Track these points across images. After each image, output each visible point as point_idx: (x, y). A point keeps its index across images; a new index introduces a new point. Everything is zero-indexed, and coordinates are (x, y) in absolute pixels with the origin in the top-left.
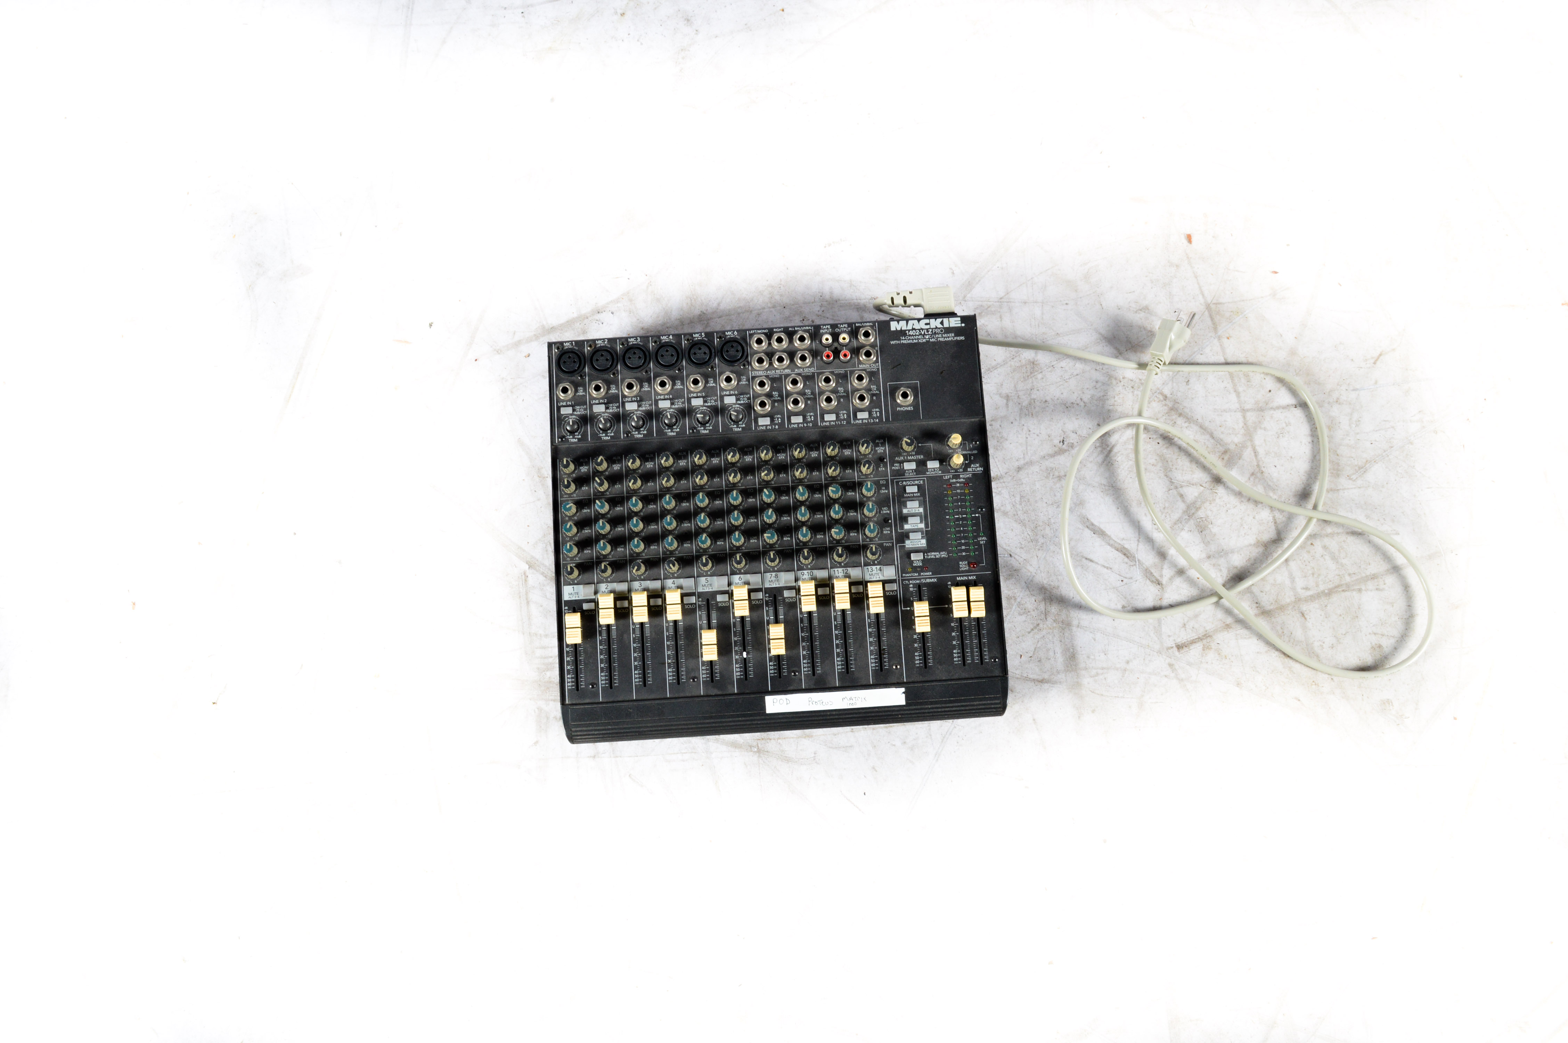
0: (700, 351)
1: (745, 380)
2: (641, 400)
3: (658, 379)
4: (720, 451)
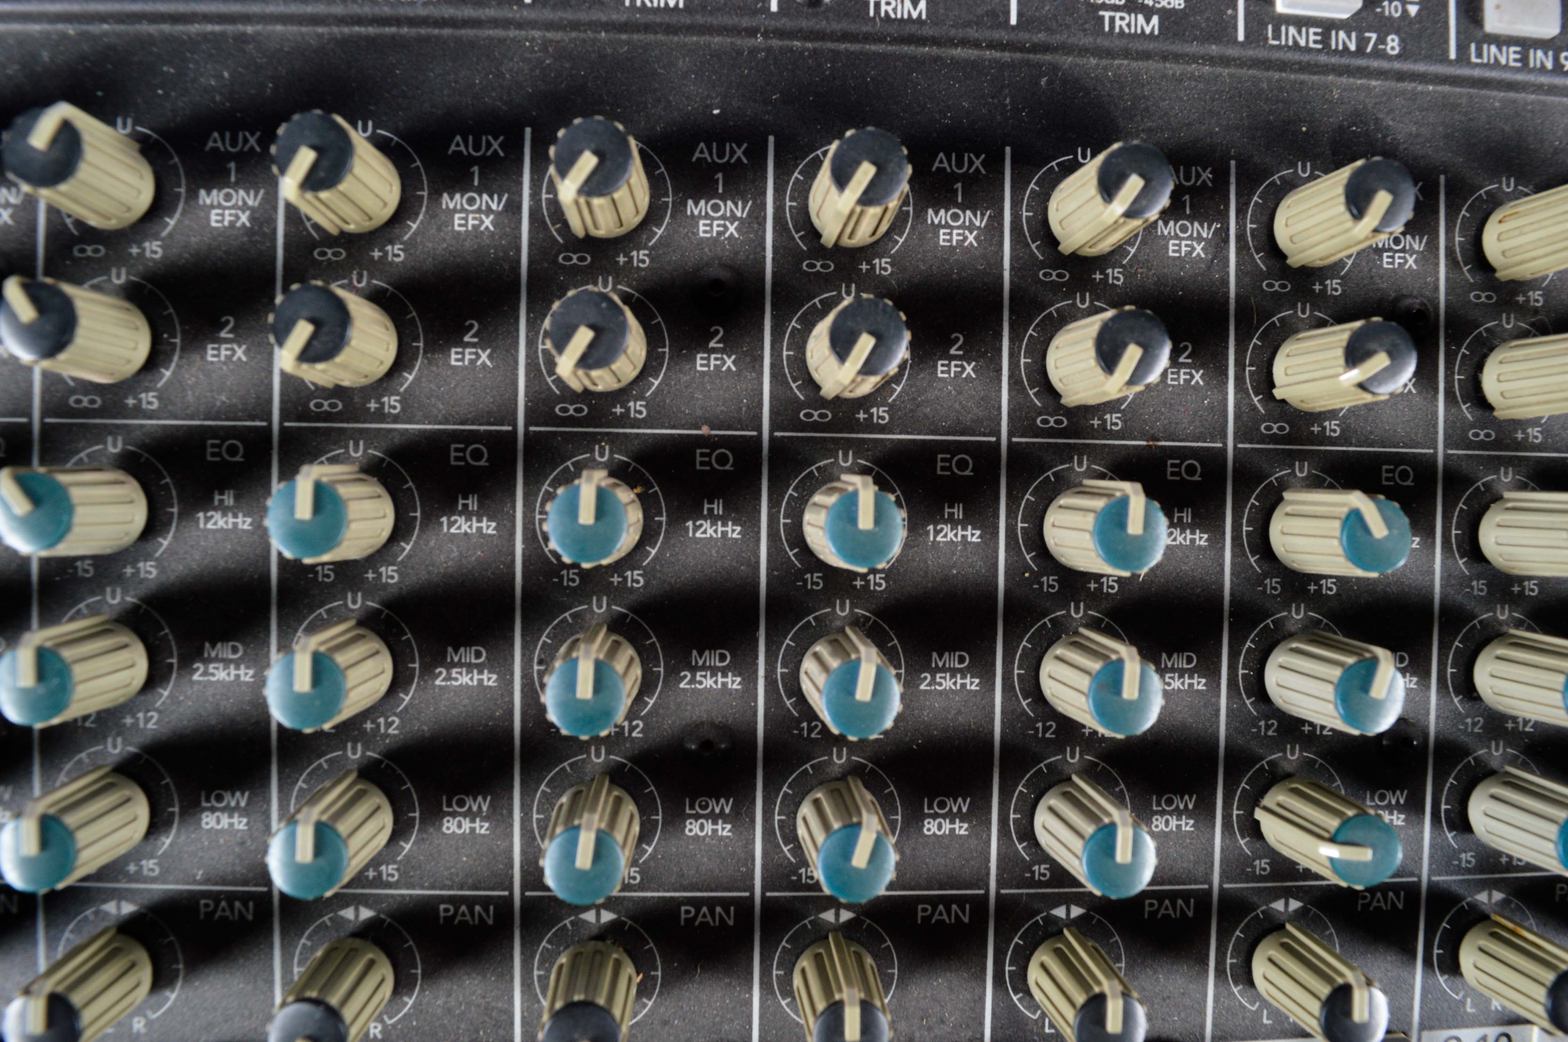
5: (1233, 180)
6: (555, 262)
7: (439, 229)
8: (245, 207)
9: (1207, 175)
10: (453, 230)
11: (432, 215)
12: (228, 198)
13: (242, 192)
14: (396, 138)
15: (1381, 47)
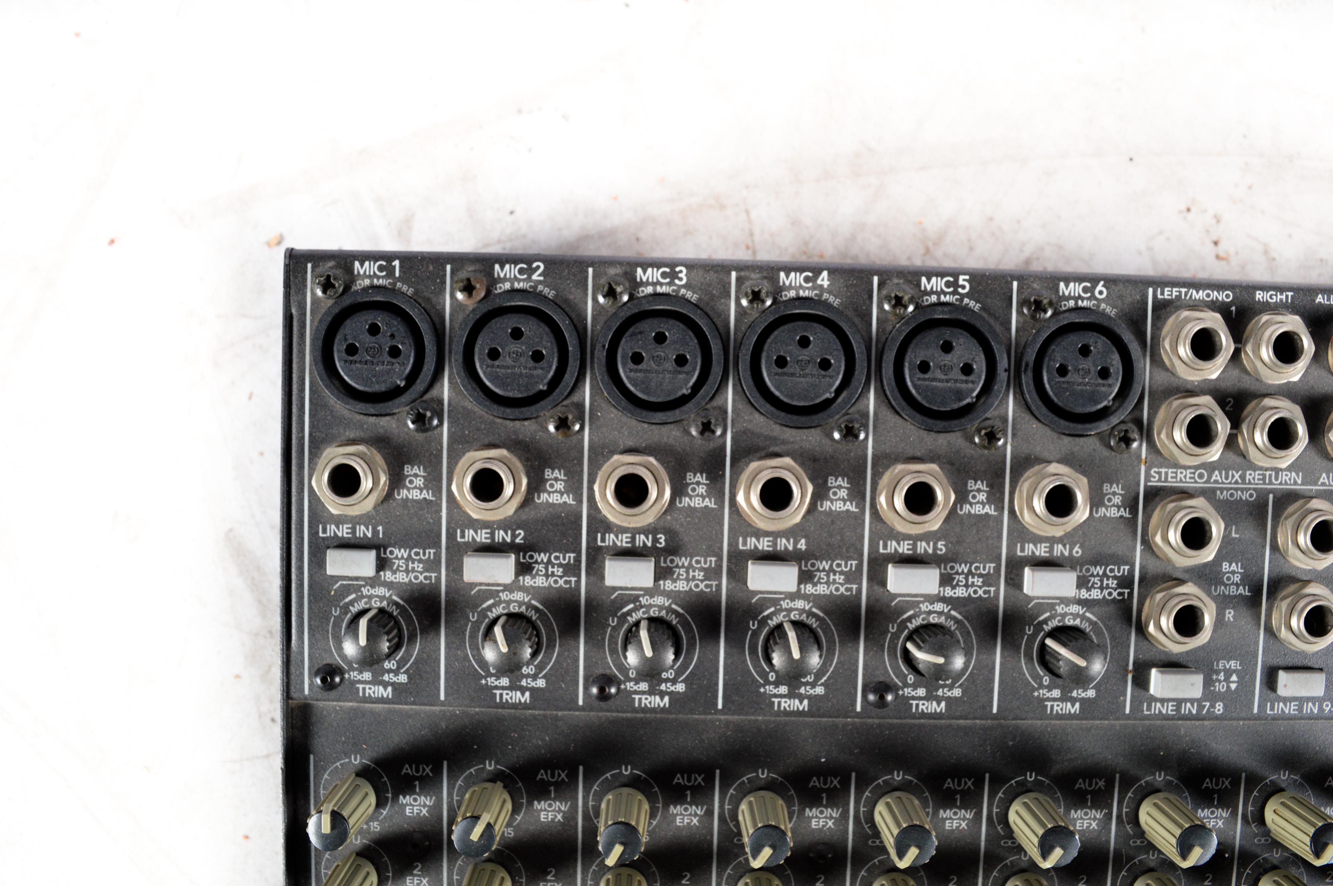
0: (947, 359)
1: (1117, 500)
2: (673, 549)
3: (754, 465)
4: (979, 784)
5: (1117, 785)
6: (732, 841)
7: (668, 825)
8: (560, 811)
9: (1101, 783)
10: (676, 825)
11: (664, 817)
12: (550, 806)
13: (558, 803)
14: (644, 776)
15: (1212, 710)
